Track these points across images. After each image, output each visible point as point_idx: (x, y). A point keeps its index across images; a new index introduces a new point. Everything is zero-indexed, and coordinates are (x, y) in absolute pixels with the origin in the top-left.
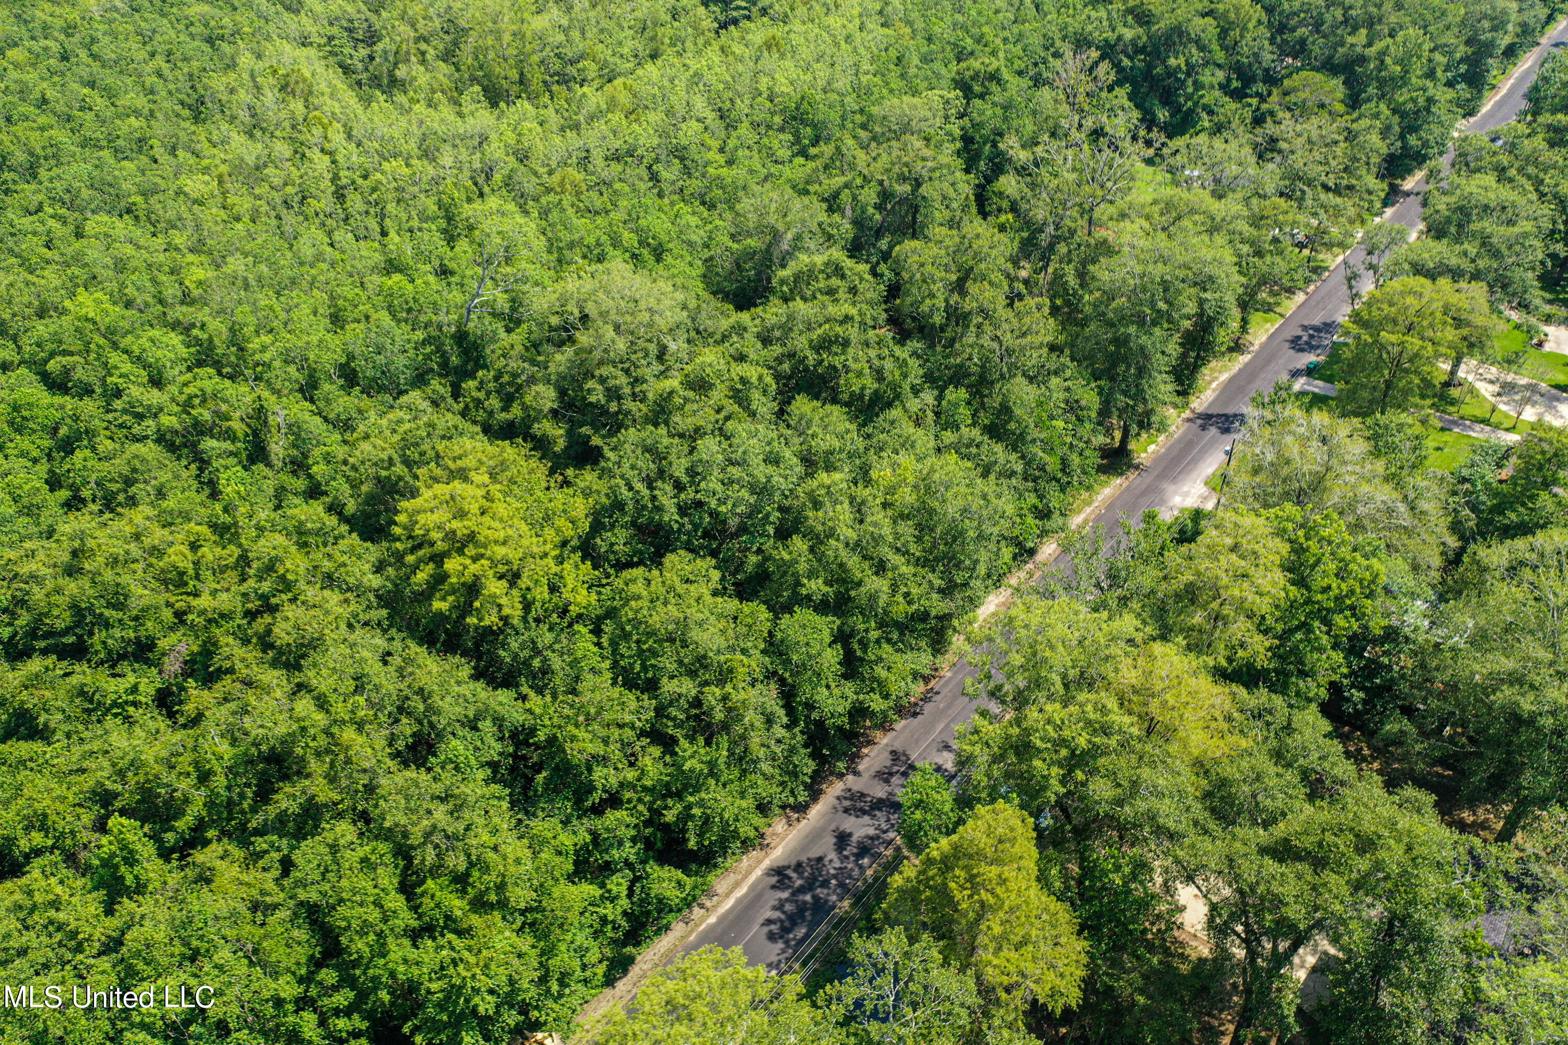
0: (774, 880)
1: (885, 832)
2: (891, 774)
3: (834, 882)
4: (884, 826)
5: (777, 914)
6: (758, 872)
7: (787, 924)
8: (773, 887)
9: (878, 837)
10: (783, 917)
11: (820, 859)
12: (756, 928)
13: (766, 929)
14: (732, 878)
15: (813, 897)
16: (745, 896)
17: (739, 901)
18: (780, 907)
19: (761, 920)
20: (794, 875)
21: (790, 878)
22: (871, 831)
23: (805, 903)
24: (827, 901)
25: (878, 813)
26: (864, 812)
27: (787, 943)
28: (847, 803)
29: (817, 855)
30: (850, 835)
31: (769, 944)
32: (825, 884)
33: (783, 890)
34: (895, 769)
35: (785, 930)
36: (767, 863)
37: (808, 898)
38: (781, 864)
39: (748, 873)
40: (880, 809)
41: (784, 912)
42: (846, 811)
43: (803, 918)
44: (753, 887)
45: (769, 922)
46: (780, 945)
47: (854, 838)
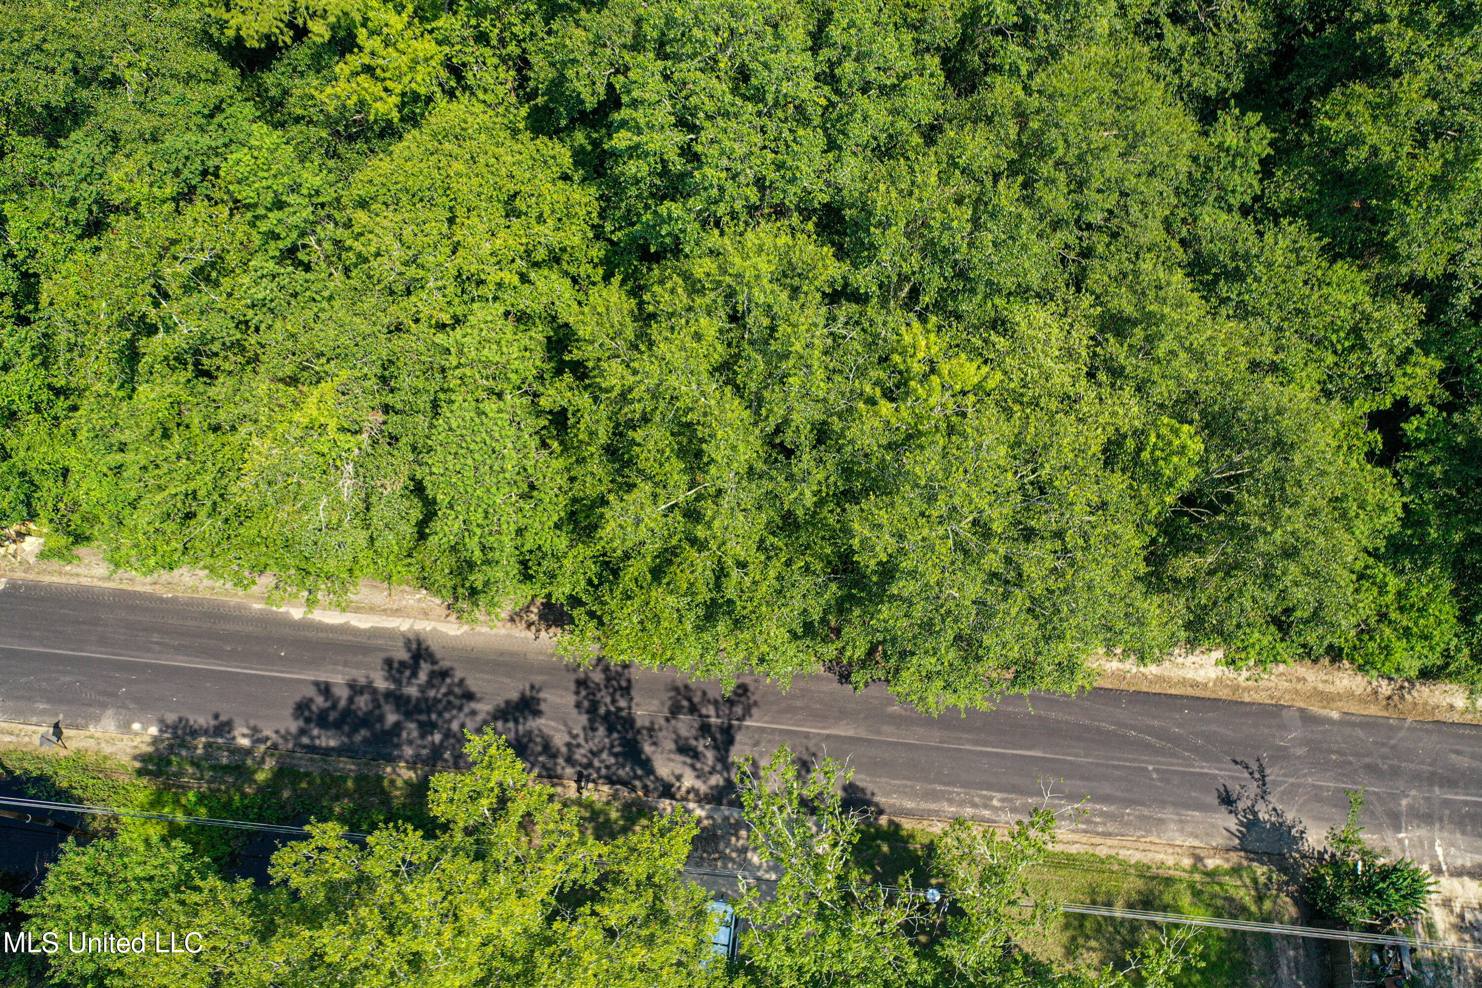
0: (404, 655)
1: (570, 760)
2: (693, 709)
3: (437, 737)
4: (579, 755)
5: (343, 694)
6: (403, 625)
7: (333, 715)
8: (389, 662)
9: (554, 756)
10: (343, 703)
11: (469, 696)
12: (310, 676)
13: (311, 692)
14: (379, 597)
15: (398, 726)
16: (356, 632)
17: (344, 629)
18: (355, 689)
19: (322, 677)
20: (423, 677)
21: (414, 674)
22: (560, 740)
23: (381, 718)
24: (398, 746)
25: (601, 731)
26: (592, 711)
27: (302, 732)
28: (598, 677)
29: (473, 689)
30: (537, 713)
31: (289, 711)
32: (427, 728)
33: (390, 678)
34: (710, 710)
35: (322, 720)
36: (424, 626)
37: (392, 718)
38: (434, 646)
39: (397, 612)
40: (610, 730)
41: (351, 700)
42: (582, 683)
43: (355, 730)
44: (374, 633)
45: (325, 689)
46: (294, 726)
47: (534, 724)
